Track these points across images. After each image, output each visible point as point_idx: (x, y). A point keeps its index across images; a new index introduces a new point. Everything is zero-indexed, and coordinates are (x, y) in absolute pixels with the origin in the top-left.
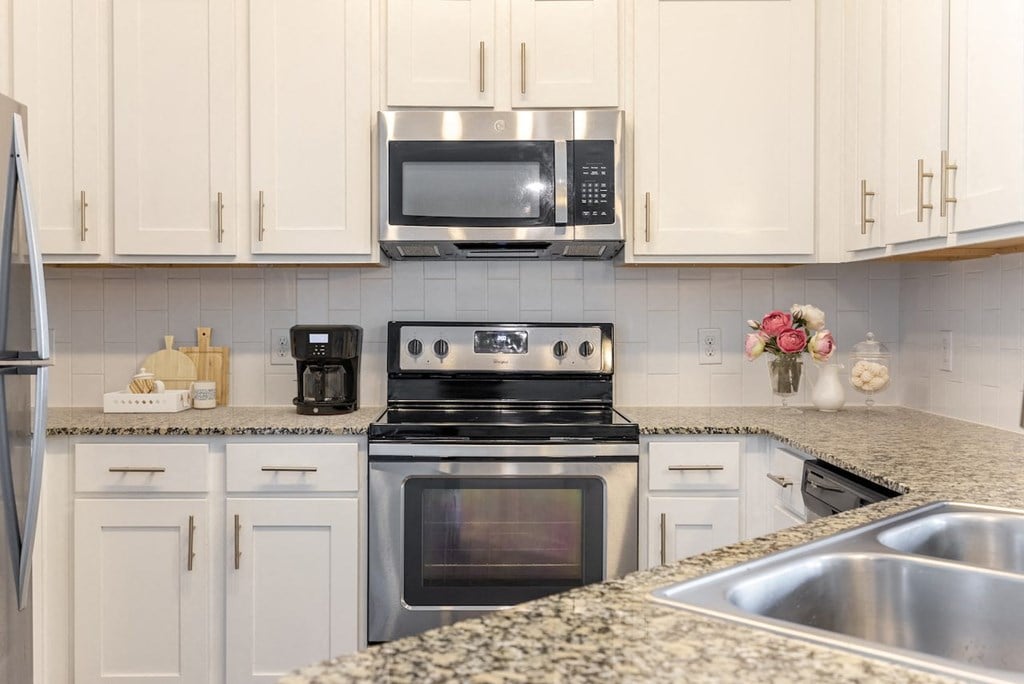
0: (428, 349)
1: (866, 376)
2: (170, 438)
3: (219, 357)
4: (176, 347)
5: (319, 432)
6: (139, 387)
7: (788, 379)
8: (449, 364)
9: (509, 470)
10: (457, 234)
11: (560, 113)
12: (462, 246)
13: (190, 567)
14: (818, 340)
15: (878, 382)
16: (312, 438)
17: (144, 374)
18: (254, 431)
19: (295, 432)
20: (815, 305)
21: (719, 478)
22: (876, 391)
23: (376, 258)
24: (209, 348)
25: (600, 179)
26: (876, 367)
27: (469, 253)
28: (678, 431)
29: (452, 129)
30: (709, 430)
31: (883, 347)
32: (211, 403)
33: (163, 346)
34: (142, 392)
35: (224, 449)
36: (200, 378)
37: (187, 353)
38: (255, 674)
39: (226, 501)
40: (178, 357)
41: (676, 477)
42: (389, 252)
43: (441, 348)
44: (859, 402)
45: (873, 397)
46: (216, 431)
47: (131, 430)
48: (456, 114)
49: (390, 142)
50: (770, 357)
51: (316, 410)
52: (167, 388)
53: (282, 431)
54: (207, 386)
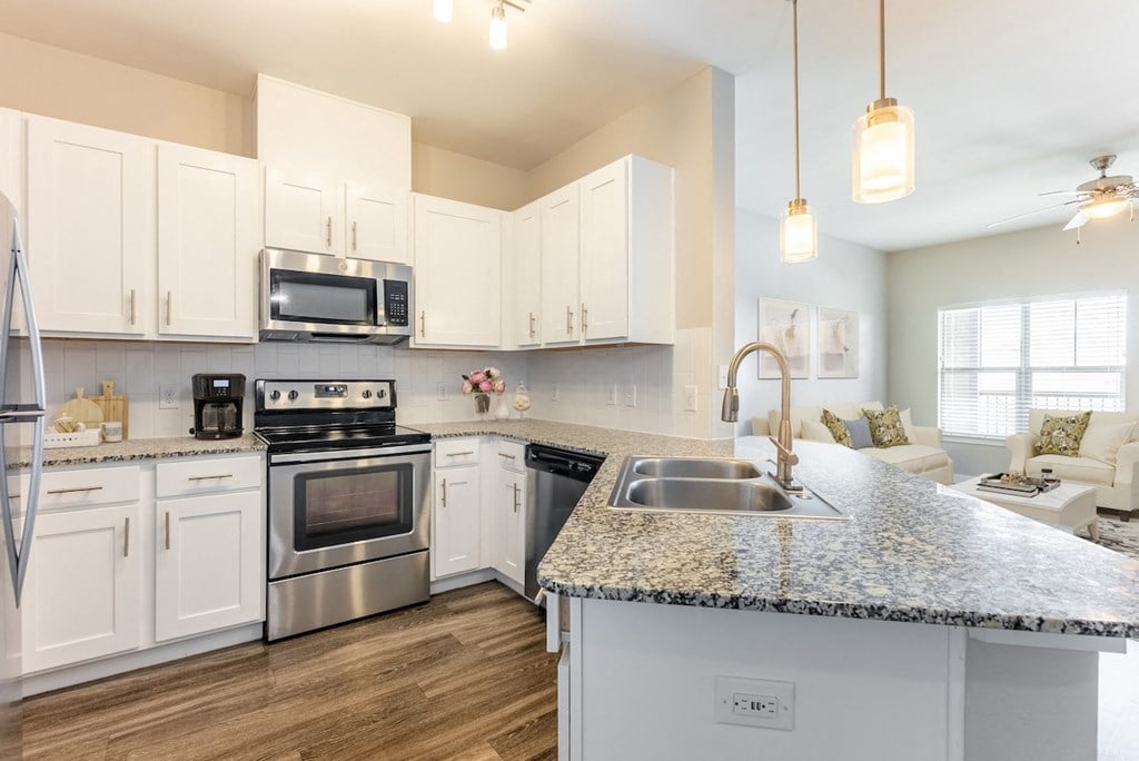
0: (284, 396)
1: (521, 403)
2: (104, 464)
3: (120, 403)
4: (85, 396)
5: (233, 451)
6: (63, 428)
7: (484, 404)
8: (297, 404)
9: (362, 464)
10: (311, 327)
11: (379, 265)
12: (315, 335)
13: (126, 555)
14: (498, 385)
15: (526, 405)
16: (228, 455)
17: (65, 418)
18: (180, 454)
19: (214, 452)
20: (496, 368)
21: (470, 458)
22: (525, 409)
23: (256, 340)
24: (113, 397)
25: (400, 302)
26: (526, 398)
27: (317, 339)
28: (451, 436)
29: (313, 266)
30: (466, 434)
31: (528, 389)
32: (118, 437)
33: (74, 396)
34: (67, 432)
35: (155, 468)
36: (107, 419)
37: (95, 401)
38: (181, 618)
39: (155, 504)
40: (89, 403)
41: (450, 460)
42: (266, 337)
43: (293, 395)
44: (517, 416)
45: (524, 413)
46: (148, 456)
47: (68, 461)
48: (317, 256)
49: (271, 270)
50: (474, 394)
51: (218, 436)
52: (87, 428)
53: (204, 452)
54: (114, 425)
